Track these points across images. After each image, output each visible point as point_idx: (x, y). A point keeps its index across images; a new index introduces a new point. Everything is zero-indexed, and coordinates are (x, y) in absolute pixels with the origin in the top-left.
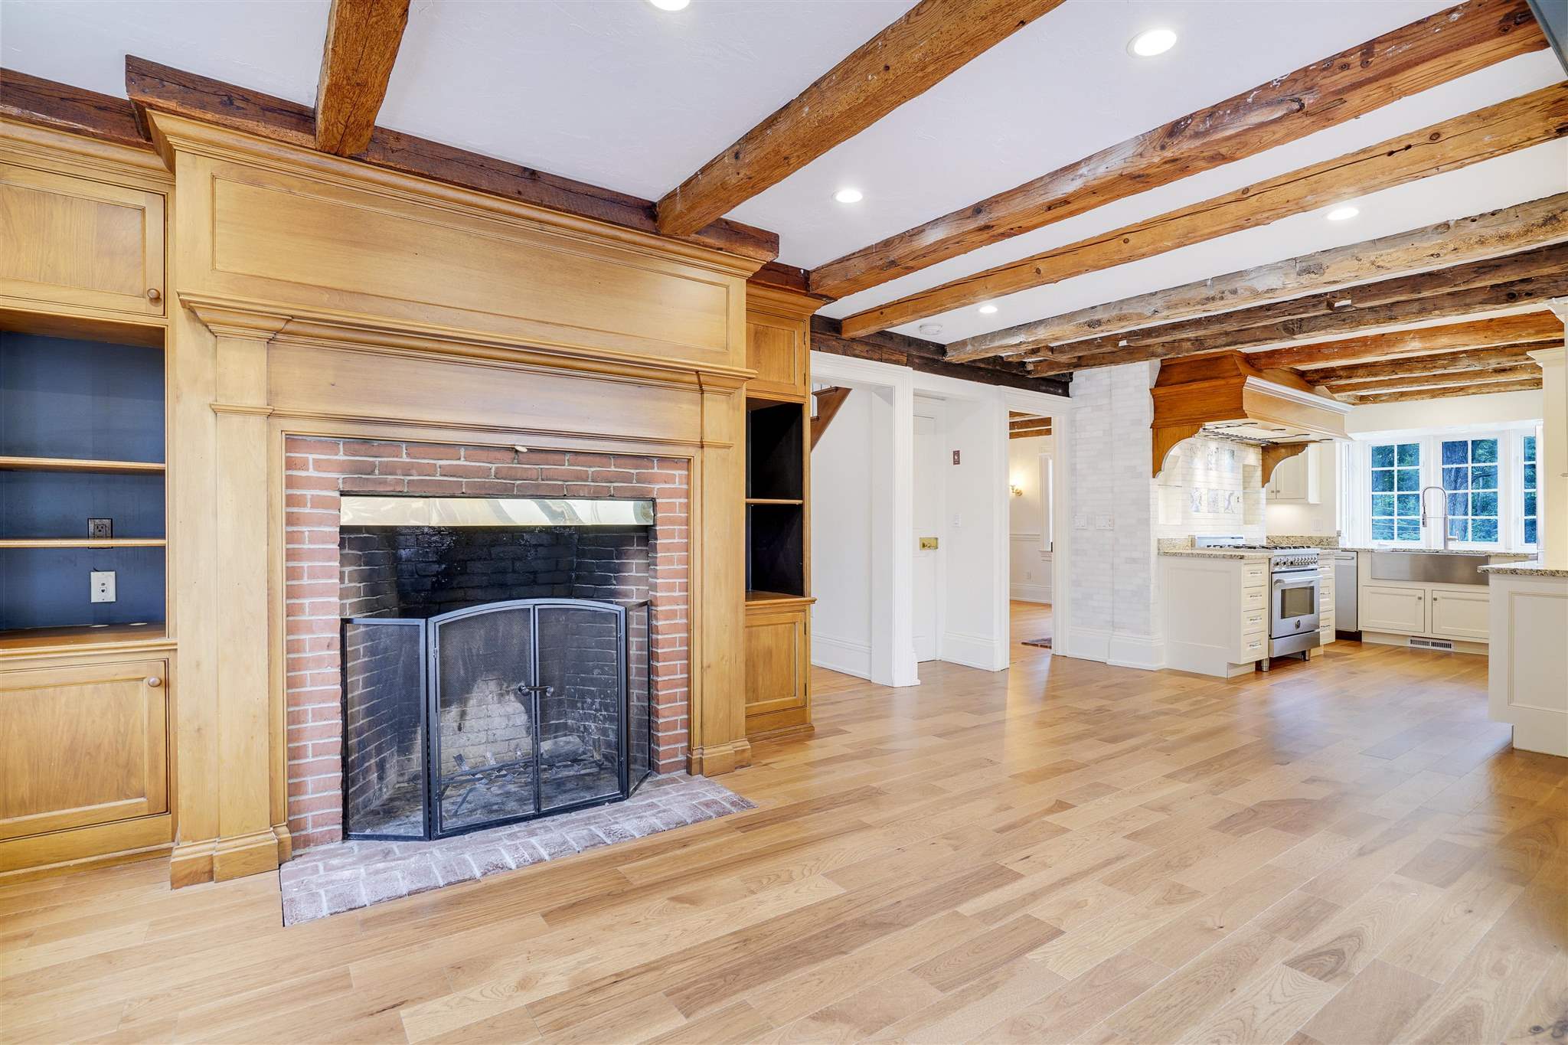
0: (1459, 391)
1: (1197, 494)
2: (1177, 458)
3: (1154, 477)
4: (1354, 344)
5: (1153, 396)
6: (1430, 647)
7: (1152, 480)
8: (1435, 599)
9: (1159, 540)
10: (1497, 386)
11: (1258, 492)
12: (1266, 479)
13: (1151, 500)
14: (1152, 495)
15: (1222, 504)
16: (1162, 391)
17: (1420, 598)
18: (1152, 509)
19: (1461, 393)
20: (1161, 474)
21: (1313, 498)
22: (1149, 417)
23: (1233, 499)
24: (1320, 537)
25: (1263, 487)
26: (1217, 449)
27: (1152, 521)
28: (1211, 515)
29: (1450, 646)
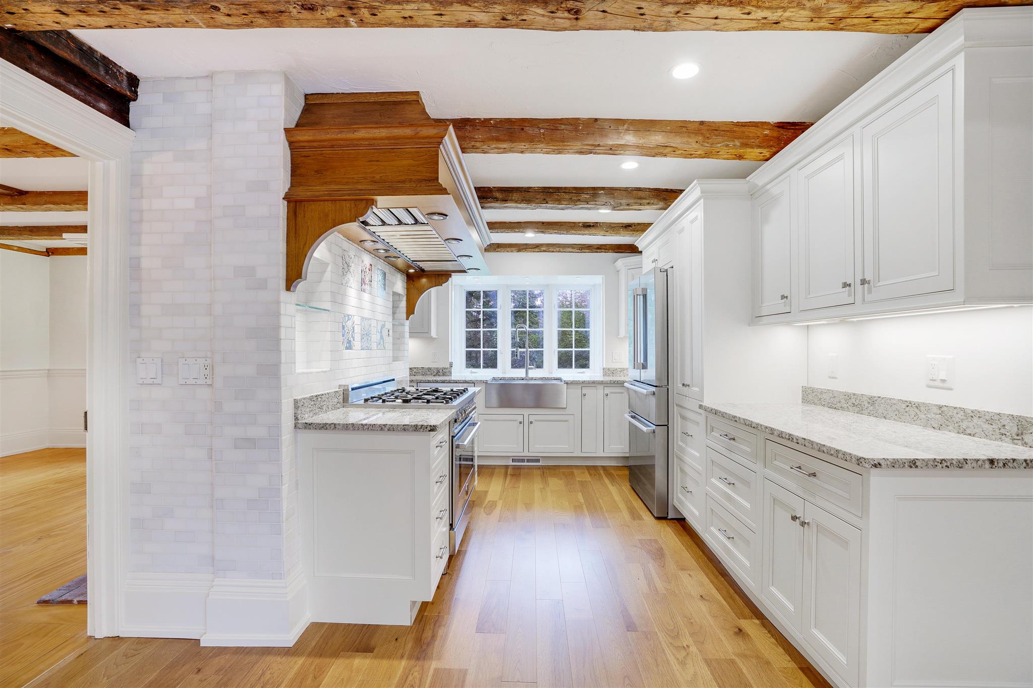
0: (536, 248)
1: (349, 323)
2: (323, 265)
3: (288, 288)
4: (563, 127)
5: (291, 144)
6: (526, 464)
7: (284, 295)
8: (531, 423)
9: (296, 401)
10: (558, 247)
11: (403, 325)
12: (410, 311)
13: (283, 330)
14: (284, 321)
15: (375, 337)
16: (305, 136)
17: (520, 423)
18: (284, 345)
19: (537, 250)
20: (301, 286)
21: (433, 334)
22: (281, 181)
23: (385, 333)
24: (437, 368)
25: (407, 319)
26: (371, 265)
27: (283, 369)
28: (364, 353)
29: (538, 461)
